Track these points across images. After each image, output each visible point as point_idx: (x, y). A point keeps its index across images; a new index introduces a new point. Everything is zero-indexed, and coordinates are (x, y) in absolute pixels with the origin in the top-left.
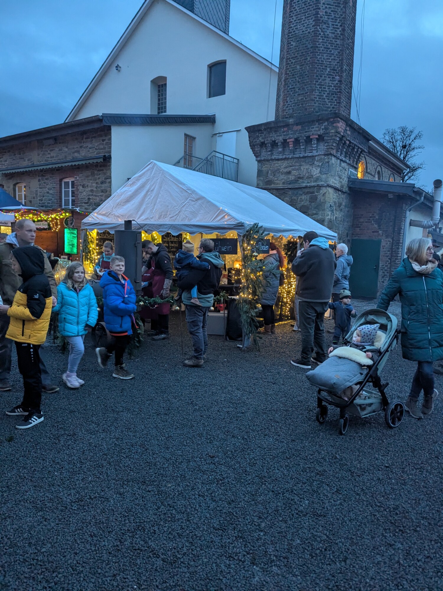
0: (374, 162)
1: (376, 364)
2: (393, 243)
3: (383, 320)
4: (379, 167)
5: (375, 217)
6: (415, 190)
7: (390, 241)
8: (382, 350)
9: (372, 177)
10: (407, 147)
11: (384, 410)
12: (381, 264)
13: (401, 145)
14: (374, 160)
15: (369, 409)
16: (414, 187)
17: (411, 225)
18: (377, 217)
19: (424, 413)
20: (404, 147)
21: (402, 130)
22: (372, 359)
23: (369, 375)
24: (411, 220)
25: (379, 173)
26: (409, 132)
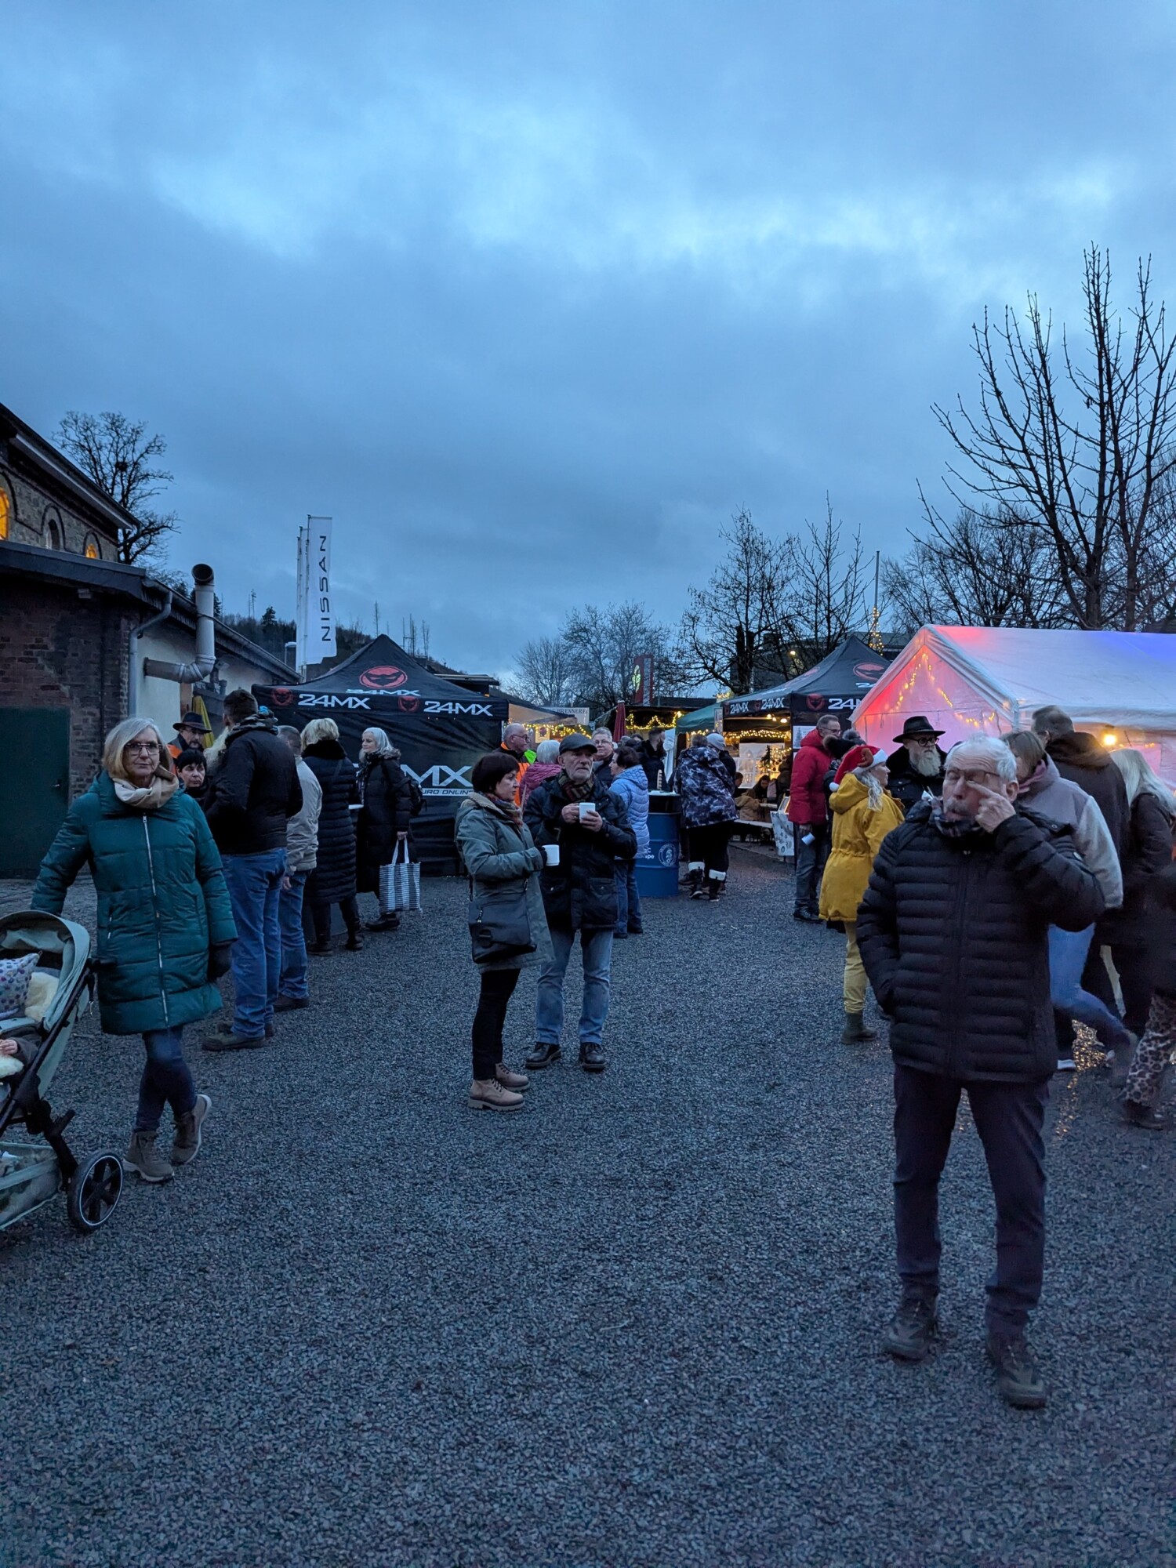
0: (35, 495)
1: (31, 1069)
2: (102, 719)
3: (48, 942)
4: (52, 510)
5: (45, 647)
6: (148, 584)
7: (94, 715)
8: (48, 1025)
9: (34, 535)
10: (129, 469)
11: (66, 1187)
12: (73, 778)
13: (111, 459)
14: (36, 489)
15: (18, 1201)
16: (144, 578)
17: (146, 672)
18: (52, 648)
19: (176, 1163)
20: (121, 466)
21: (113, 424)
22: (18, 1055)
23: (13, 1102)
24: (146, 660)
25: (52, 525)
26: (130, 430)
